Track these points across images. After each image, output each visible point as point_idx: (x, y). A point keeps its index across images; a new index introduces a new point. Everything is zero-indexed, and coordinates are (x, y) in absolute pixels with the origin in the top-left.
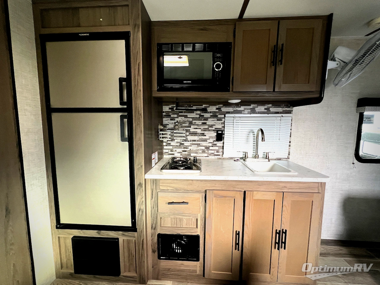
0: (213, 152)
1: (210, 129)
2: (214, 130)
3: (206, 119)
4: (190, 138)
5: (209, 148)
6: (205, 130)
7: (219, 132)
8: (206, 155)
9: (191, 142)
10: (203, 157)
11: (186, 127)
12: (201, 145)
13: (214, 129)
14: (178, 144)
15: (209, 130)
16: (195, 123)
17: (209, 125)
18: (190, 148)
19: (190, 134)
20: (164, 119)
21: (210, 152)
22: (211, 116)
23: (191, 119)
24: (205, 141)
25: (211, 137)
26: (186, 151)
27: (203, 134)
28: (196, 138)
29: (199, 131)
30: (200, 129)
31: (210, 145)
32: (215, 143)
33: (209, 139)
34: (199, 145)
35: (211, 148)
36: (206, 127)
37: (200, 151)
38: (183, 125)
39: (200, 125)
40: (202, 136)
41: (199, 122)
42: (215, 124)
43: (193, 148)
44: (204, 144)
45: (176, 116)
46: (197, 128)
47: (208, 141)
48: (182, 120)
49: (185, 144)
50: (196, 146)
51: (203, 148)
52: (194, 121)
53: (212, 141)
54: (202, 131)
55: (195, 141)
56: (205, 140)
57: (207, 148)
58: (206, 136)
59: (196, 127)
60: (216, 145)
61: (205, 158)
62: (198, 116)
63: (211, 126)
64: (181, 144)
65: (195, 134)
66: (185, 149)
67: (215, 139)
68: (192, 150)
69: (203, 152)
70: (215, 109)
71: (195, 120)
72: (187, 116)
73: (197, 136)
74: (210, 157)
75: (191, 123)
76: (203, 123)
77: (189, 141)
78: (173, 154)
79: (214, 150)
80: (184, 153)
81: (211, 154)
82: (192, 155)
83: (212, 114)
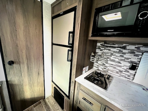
0: (125, 75)
2: (128, 62)
3: (124, 53)
4: (109, 62)
6: (122, 60)
7: (133, 64)
8: (119, 75)
9: (110, 65)
10: (116, 75)
11: (108, 56)
12: (116, 68)
13: (129, 61)
14: (102, 64)
15: (125, 61)
17: (125, 58)
18: (108, 67)
19: (110, 60)
21: (122, 74)
22: (129, 52)
23: (112, 52)
24: (120, 67)
27: (119, 63)
28: (113, 63)
29: (117, 60)
30: (118, 59)
31: (124, 70)
32: (128, 70)
35: (123, 72)
36: (123, 58)
37: (115, 72)
41: (119, 55)
42: (131, 58)
43: (111, 68)
47: (122, 67)
48: (107, 51)
50: (113, 68)
51: (118, 71)
53: (126, 68)
54: (119, 60)
55: (113, 65)
57: (121, 71)
58: (121, 64)
59: (115, 57)
62: (118, 51)
63: (128, 59)
65: (113, 61)
66: (105, 68)
67: (129, 68)
68: (109, 69)
69: (117, 73)
70: (134, 47)
71: (115, 53)
72: (110, 49)
73: (115, 62)
75: (112, 54)
76: (121, 56)
77: (108, 64)
78: (98, 68)
79: (126, 74)
80: (104, 69)
81: (122, 76)
82: (109, 72)
83: (130, 51)
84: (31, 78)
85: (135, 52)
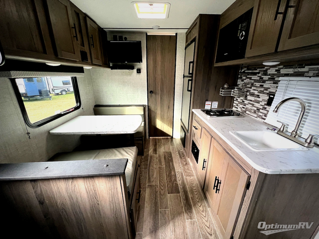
0: (261, 114)
1: (264, 91)
2: (267, 94)
3: (264, 82)
4: (249, 97)
5: (259, 110)
6: (261, 92)
7: (271, 96)
8: (256, 116)
9: (249, 102)
10: (253, 116)
12: (255, 105)
13: (268, 92)
14: (241, 101)
15: (264, 93)
16: (255, 84)
17: (265, 88)
18: (247, 106)
19: (250, 94)
20: (239, 80)
23: (253, 81)
25: (264, 100)
26: (243, 108)
27: (258, 96)
28: (252, 98)
29: (256, 93)
30: (257, 90)
31: (261, 107)
32: (265, 106)
33: (261, 102)
34: (253, 105)
35: (261, 111)
36: (262, 89)
37: (253, 111)
38: (248, 86)
39: (258, 87)
40: (257, 97)
41: (258, 84)
42: (270, 87)
43: (249, 106)
44: (257, 105)
45: (245, 78)
46: (255, 90)
48: (247, 81)
49: (245, 102)
50: (251, 105)
51: (256, 109)
52: (255, 83)
53: (263, 104)
54: (258, 93)
55: (251, 101)
56: (258, 102)
57: (258, 110)
58: (260, 98)
59: (255, 88)
60: (266, 108)
61: (255, 118)
62: (258, 78)
63: (266, 89)
64: (243, 101)
65: (253, 95)
66: (244, 106)
67: (266, 103)
68: (248, 108)
69: (255, 112)
70: (275, 71)
72: (251, 78)
73: (254, 96)
74: (258, 118)
75: (252, 85)
76: (261, 85)
77: (247, 100)
78: (237, 108)
79: (263, 113)
80: (243, 109)
81: (259, 116)
82: (247, 112)
83: (270, 77)
84: (163, 109)
85: (275, 77)
